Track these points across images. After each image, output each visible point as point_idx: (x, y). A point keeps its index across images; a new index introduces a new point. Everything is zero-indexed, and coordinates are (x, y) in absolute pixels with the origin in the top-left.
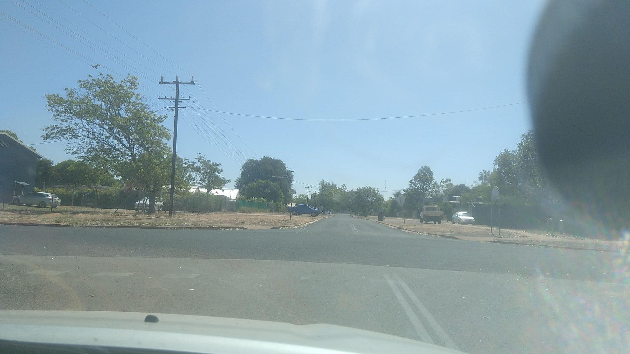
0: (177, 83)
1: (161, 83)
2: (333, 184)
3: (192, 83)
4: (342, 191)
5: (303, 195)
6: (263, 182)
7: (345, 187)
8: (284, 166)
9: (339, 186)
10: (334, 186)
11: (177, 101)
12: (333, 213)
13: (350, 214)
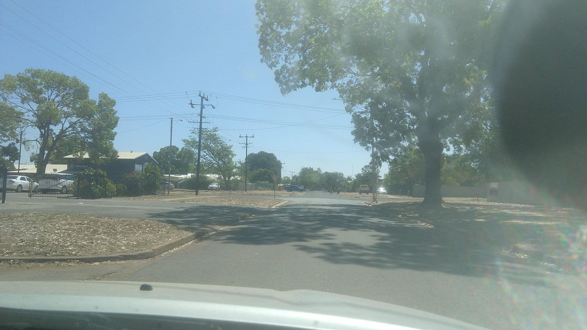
0: (247, 137)
1: (240, 137)
2: (310, 168)
3: (253, 137)
4: (318, 172)
5: (287, 177)
6: (263, 170)
7: (320, 170)
8: (275, 158)
9: (315, 169)
10: (311, 169)
11: (247, 144)
12: (310, 191)
13: (325, 191)
